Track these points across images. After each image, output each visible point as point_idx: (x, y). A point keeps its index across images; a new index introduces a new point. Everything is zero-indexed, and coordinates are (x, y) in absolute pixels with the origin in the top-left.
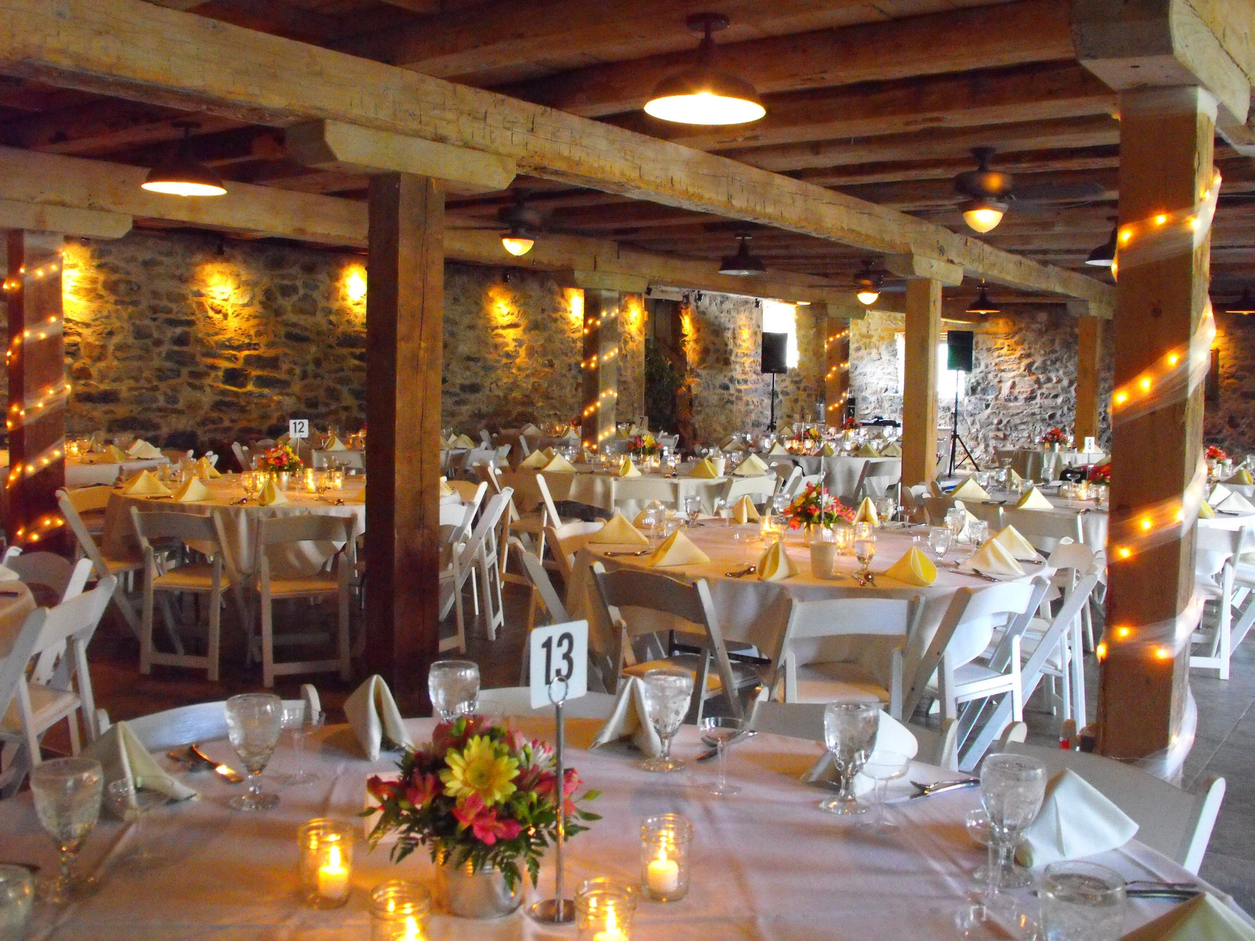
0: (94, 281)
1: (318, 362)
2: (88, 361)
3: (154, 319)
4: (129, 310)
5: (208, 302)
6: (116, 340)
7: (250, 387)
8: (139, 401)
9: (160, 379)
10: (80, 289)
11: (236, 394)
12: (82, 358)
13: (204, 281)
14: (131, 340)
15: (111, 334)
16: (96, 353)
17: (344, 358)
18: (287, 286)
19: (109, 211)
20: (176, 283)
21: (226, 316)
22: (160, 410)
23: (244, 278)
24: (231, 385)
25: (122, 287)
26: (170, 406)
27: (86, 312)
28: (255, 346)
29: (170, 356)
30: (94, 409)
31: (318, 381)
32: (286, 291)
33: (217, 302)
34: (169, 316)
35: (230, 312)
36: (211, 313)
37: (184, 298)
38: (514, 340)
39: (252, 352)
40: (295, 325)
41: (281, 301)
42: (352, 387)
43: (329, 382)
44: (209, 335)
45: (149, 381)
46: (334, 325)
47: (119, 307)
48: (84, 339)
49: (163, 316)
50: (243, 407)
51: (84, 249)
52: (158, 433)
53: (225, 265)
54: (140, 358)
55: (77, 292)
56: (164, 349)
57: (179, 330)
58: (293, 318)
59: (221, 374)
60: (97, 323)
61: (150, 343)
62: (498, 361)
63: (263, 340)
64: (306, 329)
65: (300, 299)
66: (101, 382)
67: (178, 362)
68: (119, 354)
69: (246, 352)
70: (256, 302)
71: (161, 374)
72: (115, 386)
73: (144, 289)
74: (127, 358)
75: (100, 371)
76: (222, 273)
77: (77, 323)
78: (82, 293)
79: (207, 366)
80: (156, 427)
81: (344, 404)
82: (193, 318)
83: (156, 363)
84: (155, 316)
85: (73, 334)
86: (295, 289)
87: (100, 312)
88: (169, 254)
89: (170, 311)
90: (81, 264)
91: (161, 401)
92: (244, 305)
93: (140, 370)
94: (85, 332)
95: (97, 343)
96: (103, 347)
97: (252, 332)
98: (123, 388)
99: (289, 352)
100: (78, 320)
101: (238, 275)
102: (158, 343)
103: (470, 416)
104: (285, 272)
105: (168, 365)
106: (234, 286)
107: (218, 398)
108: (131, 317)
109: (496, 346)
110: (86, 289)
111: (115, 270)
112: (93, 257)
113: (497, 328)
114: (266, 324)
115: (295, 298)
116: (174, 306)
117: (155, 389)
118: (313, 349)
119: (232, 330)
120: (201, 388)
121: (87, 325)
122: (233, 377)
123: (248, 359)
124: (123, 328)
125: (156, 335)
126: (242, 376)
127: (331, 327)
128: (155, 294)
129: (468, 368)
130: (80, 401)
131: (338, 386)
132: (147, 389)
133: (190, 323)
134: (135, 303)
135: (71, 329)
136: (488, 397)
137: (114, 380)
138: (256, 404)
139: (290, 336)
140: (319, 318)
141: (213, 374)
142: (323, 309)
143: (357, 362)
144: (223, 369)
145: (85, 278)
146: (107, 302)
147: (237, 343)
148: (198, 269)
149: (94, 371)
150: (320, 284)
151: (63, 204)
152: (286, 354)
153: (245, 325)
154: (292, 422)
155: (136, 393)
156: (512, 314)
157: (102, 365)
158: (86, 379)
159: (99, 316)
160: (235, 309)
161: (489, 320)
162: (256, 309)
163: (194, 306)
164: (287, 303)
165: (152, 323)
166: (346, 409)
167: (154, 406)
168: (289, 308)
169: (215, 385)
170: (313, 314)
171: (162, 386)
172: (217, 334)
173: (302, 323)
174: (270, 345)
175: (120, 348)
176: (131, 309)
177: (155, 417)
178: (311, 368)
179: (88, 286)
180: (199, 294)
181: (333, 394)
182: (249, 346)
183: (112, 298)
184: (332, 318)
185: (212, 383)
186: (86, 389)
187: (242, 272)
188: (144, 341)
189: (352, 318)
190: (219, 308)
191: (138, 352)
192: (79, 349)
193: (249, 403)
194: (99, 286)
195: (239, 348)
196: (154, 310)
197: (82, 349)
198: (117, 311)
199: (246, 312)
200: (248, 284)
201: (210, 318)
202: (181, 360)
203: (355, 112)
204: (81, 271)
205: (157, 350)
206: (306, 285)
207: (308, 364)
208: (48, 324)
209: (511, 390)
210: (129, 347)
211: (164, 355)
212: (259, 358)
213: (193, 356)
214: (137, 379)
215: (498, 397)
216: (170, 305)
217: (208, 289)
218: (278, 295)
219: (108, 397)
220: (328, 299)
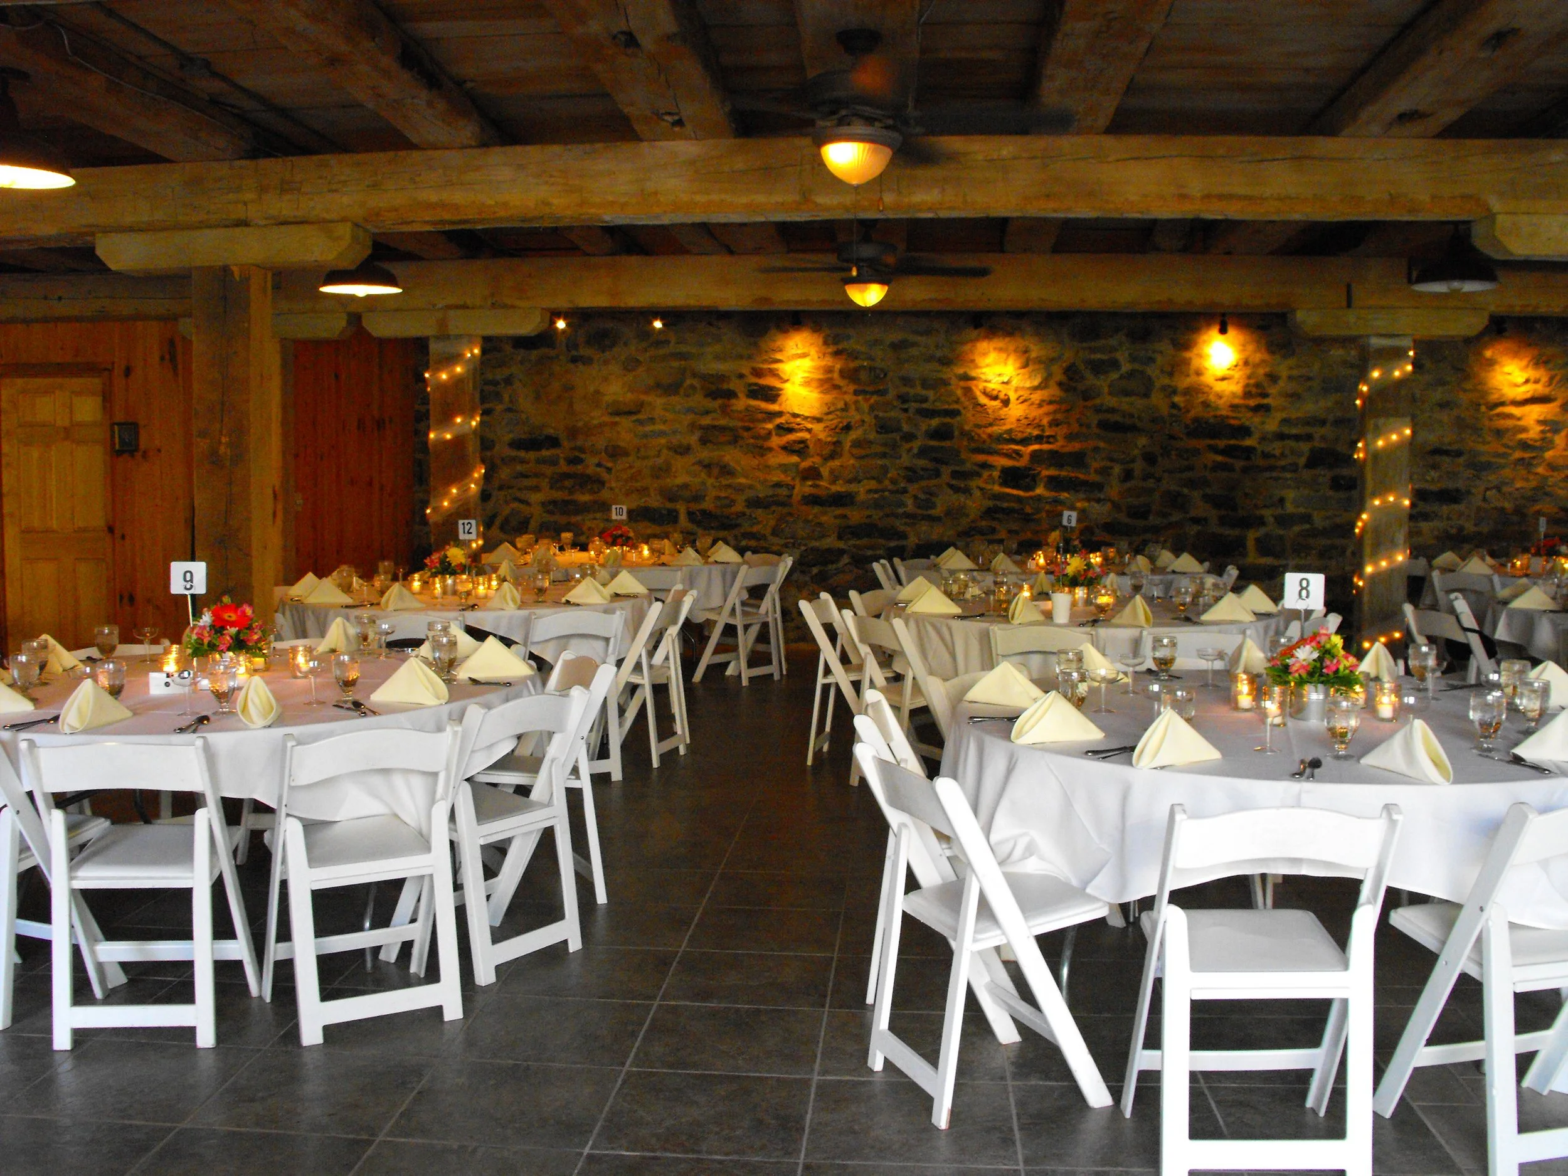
0: (829, 370)
1: (1150, 458)
2: (817, 460)
3: (906, 410)
4: (872, 401)
5: (977, 389)
6: (854, 435)
7: (1040, 491)
8: (877, 505)
9: (910, 480)
10: (812, 380)
11: (1019, 499)
12: (813, 456)
13: (973, 361)
14: (872, 436)
15: (848, 428)
16: (826, 452)
17: (1196, 452)
18: (1103, 362)
19: (513, 307)
20: (934, 365)
21: (1006, 402)
22: (907, 515)
23: (1033, 355)
24: (1013, 487)
25: (863, 376)
26: (919, 512)
27: (817, 405)
28: (1049, 439)
29: (923, 452)
30: (825, 513)
31: (1150, 483)
32: (1098, 368)
33: (994, 385)
34: (924, 406)
35: (1013, 396)
36: (983, 400)
37: (945, 383)
38: (1540, 422)
39: (1045, 447)
40: (1112, 410)
41: (1091, 380)
42: (1208, 491)
43: (1170, 484)
44: (979, 426)
45: (893, 482)
46: (1179, 409)
47: (860, 398)
48: (814, 436)
49: (914, 406)
50: (1028, 514)
51: (816, 335)
52: (904, 543)
53: (1007, 339)
54: (884, 455)
55: (807, 383)
56: (916, 445)
57: (935, 422)
58: (1111, 401)
59: (996, 474)
60: (830, 417)
61: (898, 438)
62: (1504, 455)
63: (1061, 431)
64: (1132, 416)
65: (1122, 377)
66: (834, 482)
67: (936, 460)
68: (855, 451)
69: (1036, 447)
70: (1052, 383)
71: (912, 475)
72: (853, 488)
73: (890, 374)
74: (867, 456)
75: (832, 472)
76: (1000, 350)
77: (806, 418)
78: (815, 384)
79: (977, 464)
80: (903, 536)
81: (1193, 513)
82: (955, 406)
83: (905, 460)
84: (906, 406)
85: (801, 430)
86: (1115, 364)
87: (834, 404)
88: (928, 333)
89: (925, 400)
90: (813, 352)
91: (910, 506)
92: (1035, 388)
93: (885, 470)
94: (817, 427)
95: (829, 439)
96: (837, 443)
97: (1045, 421)
98: (861, 490)
99: (1101, 444)
100: (807, 414)
101: (1026, 352)
102: (909, 437)
103: (1437, 538)
104: (1101, 343)
105: (922, 462)
106: (1018, 365)
107: (990, 503)
108: (872, 408)
109: (1499, 433)
110: (820, 380)
111: (853, 355)
112: (825, 343)
113: (1502, 404)
114: (1067, 411)
115: (1114, 376)
116: (931, 394)
117: (905, 491)
118: (1142, 441)
119: (1013, 420)
120: (967, 491)
121: (818, 420)
122: (1012, 477)
123: (1034, 455)
124: (863, 421)
125: (906, 428)
126: (1027, 476)
127: (1175, 412)
128: (906, 381)
129: (1435, 467)
130: (807, 504)
131: (1186, 491)
132: (891, 492)
133: (954, 413)
134: (882, 393)
135: (799, 424)
136: (1479, 509)
137: (850, 481)
138: (1048, 512)
139: (1104, 425)
140: (1157, 400)
141: (986, 474)
142: (1164, 388)
143: (1219, 458)
144: (999, 468)
145: (817, 368)
146: (845, 393)
147: (1020, 436)
148: (967, 347)
149: (825, 471)
150: (1156, 355)
151: (465, 307)
152: (1096, 449)
153: (1035, 413)
154: (461, 522)
155: (876, 496)
156: (1537, 382)
157: (835, 463)
158: (814, 479)
159: (832, 409)
160: (1021, 393)
161: (1484, 394)
162: (1054, 391)
163: (959, 392)
164: (1102, 383)
165: (902, 416)
166: (1196, 521)
167: (900, 511)
168: (1106, 389)
169: (989, 487)
170: (1146, 395)
171: (913, 488)
172: (991, 425)
173: (1125, 407)
174: (1070, 437)
175: (857, 444)
176: (874, 399)
177: (900, 525)
178: (1138, 467)
179: (821, 377)
180: (967, 378)
181: (1175, 501)
182: (1039, 439)
183: (852, 388)
184: (1177, 399)
185: (982, 485)
186: (814, 491)
187: (1032, 347)
188: (890, 436)
189: (1212, 398)
190: (995, 393)
191: (880, 449)
192: (807, 447)
193: (1038, 511)
194: (836, 375)
195: (1025, 441)
196: (904, 399)
197: (811, 446)
198: (856, 402)
199: (1037, 397)
200: (1040, 362)
201: (983, 406)
202: (938, 458)
203: (128, 220)
204: (812, 360)
205: (907, 446)
206: (1133, 359)
207: (1133, 461)
208: (455, 424)
209: (1534, 500)
210: (871, 442)
211: (915, 451)
212: (1053, 454)
213: (957, 453)
214: (880, 482)
215: (1502, 510)
216: (924, 392)
217: (979, 371)
218: (1088, 374)
219: (841, 500)
220: (1171, 374)
